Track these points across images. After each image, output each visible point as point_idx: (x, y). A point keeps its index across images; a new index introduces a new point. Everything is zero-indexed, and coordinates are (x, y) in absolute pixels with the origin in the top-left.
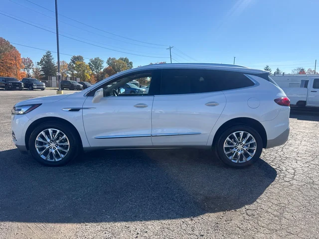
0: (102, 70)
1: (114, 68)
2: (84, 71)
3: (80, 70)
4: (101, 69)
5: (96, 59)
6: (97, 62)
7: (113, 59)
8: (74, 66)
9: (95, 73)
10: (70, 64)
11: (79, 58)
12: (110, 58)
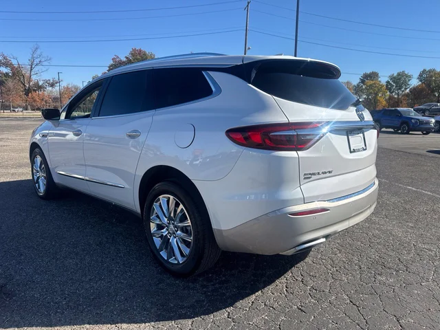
0: (408, 91)
1: (429, 85)
2: (376, 94)
3: (371, 93)
4: (406, 89)
5: (399, 74)
6: (400, 79)
7: (430, 71)
8: (364, 87)
9: (396, 96)
10: (358, 85)
11: (373, 76)
12: (425, 70)
